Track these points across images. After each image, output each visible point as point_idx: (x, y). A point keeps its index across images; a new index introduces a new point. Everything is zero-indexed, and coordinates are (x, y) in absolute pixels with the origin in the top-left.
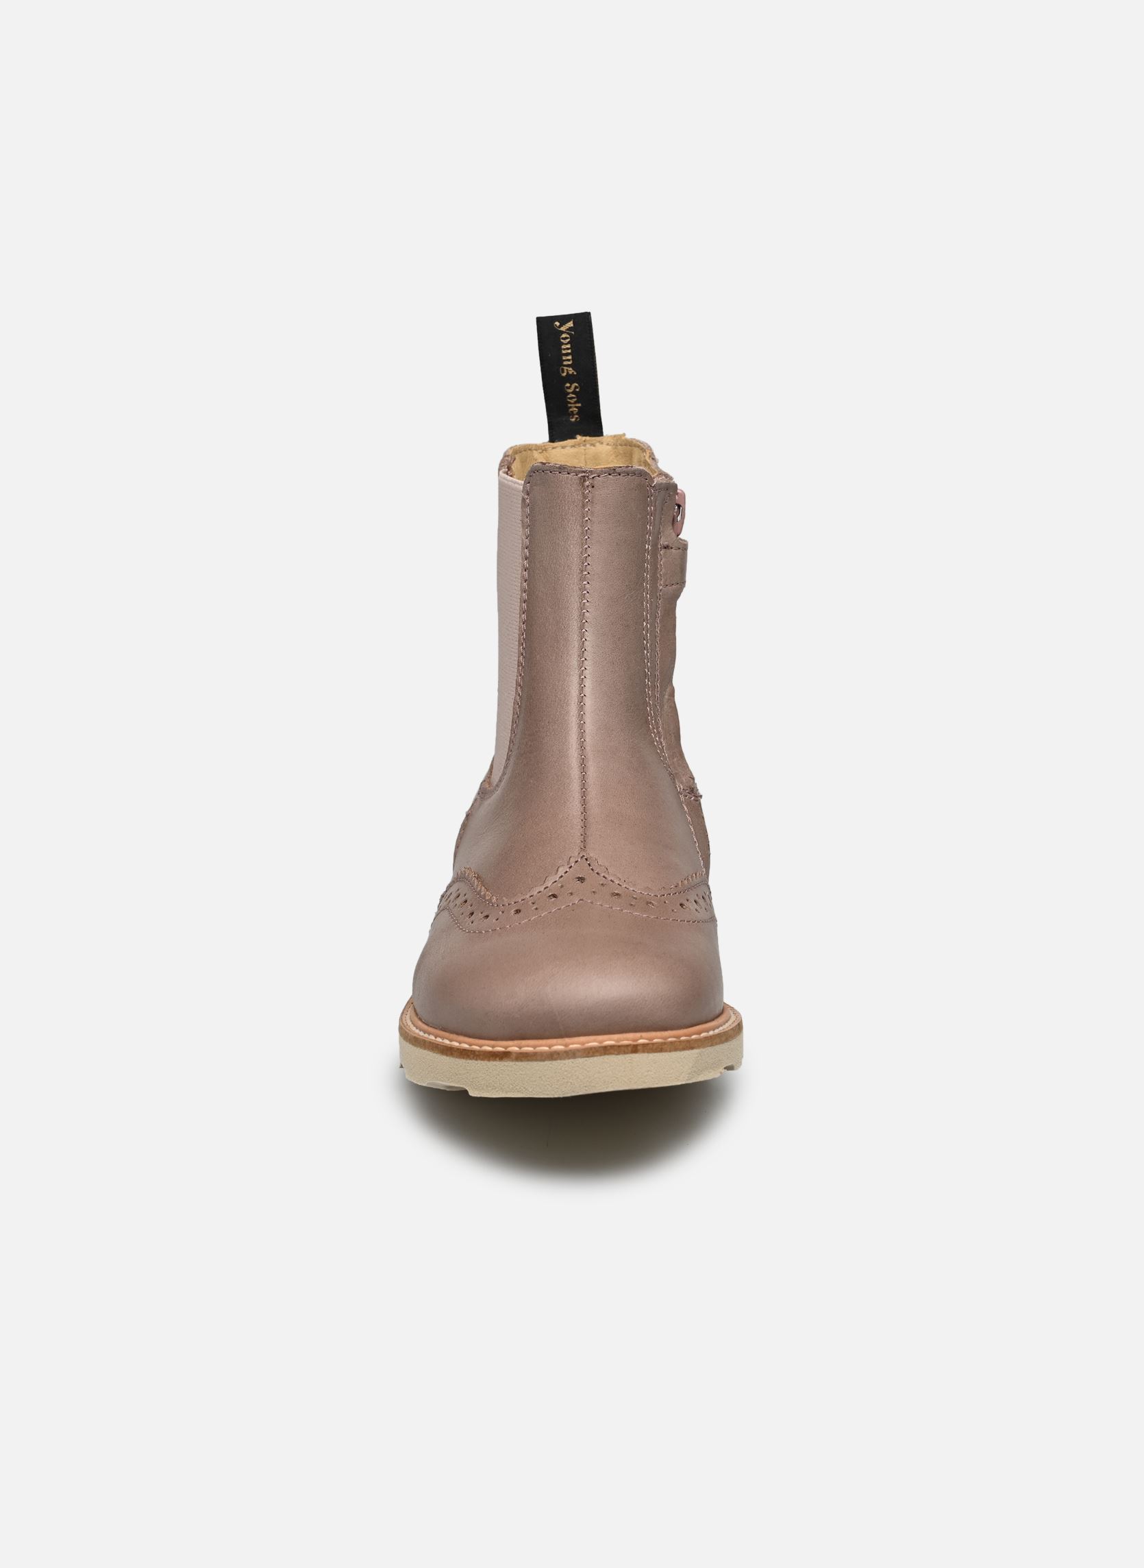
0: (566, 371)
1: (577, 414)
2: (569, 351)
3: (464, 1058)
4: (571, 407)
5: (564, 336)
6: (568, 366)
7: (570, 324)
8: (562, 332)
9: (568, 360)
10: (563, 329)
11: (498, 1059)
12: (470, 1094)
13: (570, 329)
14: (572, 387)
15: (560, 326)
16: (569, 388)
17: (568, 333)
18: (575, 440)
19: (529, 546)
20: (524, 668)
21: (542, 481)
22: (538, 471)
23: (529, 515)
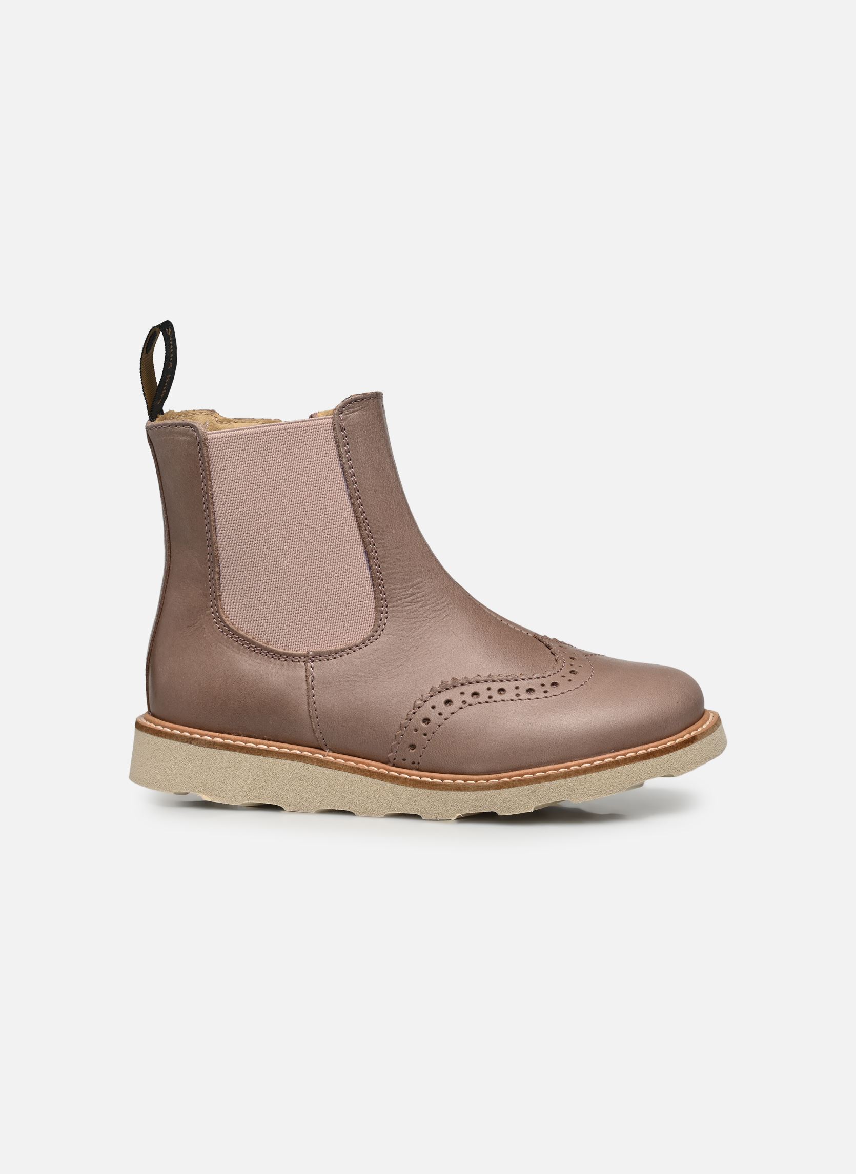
19: (352, 458)
20: (374, 545)
21: (361, 407)
22: (355, 401)
23: (346, 437)
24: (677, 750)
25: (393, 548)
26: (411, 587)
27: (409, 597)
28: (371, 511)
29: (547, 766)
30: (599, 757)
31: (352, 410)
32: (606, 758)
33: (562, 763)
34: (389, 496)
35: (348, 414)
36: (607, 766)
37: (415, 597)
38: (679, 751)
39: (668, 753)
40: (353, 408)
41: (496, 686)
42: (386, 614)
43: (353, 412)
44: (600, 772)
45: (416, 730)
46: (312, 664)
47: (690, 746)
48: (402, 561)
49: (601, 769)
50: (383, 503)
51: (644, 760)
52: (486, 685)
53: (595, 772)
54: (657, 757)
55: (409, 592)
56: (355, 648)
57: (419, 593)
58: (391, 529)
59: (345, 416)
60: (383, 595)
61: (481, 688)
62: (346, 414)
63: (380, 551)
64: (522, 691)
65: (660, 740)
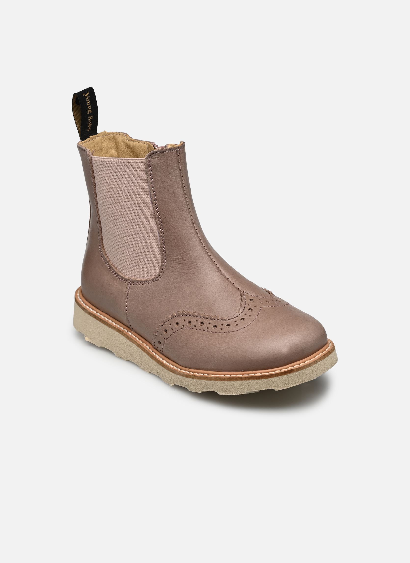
0: (89, 112)
1: (90, 128)
2: (89, 104)
3: (270, 378)
4: (89, 126)
5: (87, 99)
6: (89, 110)
7: (88, 93)
8: (86, 97)
9: (90, 108)
10: (86, 96)
11: (288, 373)
12: (276, 390)
13: (88, 95)
14: (90, 118)
15: (85, 95)
16: (89, 118)
17: (88, 97)
18: (89, 138)
19: (154, 182)
20: (163, 230)
21: (160, 156)
22: (156, 153)
23: (151, 171)
24: (278, 376)
25: (172, 233)
26: (179, 254)
27: (177, 260)
28: (162, 211)
29: (211, 371)
30: (235, 373)
31: (154, 157)
32: (238, 374)
33: (218, 371)
34: (173, 204)
35: (153, 159)
36: (235, 379)
37: (180, 260)
38: (279, 377)
39: (272, 378)
40: (155, 156)
41: (200, 320)
42: (165, 267)
43: (155, 158)
44: (231, 382)
45: (161, 335)
46: (130, 285)
47: (287, 375)
48: (176, 240)
49: (232, 380)
50: (169, 207)
51: (256, 379)
52: (196, 319)
53: (229, 381)
54: (264, 379)
55: (177, 257)
56: (149, 282)
57: (182, 258)
58: (172, 222)
59: (151, 160)
60: (164, 257)
61: (193, 320)
62: (152, 159)
63: (165, 233)
64: (211, 326)
65: (272, 368)
